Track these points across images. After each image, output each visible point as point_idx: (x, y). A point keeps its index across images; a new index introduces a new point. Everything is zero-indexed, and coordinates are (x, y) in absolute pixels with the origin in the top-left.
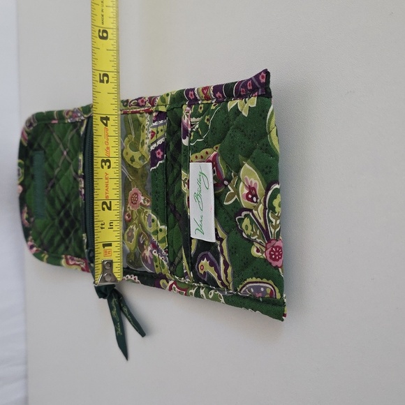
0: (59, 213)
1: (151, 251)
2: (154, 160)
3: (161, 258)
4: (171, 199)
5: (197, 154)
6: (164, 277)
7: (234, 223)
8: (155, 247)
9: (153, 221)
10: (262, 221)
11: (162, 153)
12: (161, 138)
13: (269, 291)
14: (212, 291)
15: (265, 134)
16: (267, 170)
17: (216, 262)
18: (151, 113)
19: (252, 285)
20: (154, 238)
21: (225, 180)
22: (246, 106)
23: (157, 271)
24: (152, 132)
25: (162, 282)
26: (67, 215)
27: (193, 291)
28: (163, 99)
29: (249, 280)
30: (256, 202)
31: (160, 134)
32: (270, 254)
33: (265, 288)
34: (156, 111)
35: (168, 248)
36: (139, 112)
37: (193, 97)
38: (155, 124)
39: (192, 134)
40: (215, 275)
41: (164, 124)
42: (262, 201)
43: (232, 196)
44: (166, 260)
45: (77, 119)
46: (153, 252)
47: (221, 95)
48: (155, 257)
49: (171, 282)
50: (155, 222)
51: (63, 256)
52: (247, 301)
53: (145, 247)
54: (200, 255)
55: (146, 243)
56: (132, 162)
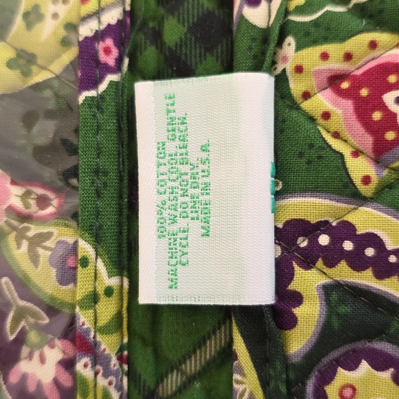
1: (68, 364)
2: (88, 66)
3: (102, 382)
5: (329, 48)
8: (80, 343)
9: (85, 262)
11: (115, 52)
12: (113, 5)
20: (84, 319)
44: (119, 388)
46: (79, 367)
48: (84, 382)
50: (90, 267)
53: (25, 351)
54: (334, 354)
55: (33, 337)
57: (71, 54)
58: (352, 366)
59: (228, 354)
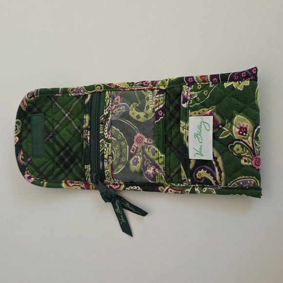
0: (59, 154)
1: (154, 170)
2: (157, 116)
3: (160, 174)
4: (169, 139)
5: (196, 112)
6: (162, 185)
7: (226, 148)
8: (157, 167)
9: (156, 152)
10: (251, 145)
11: (162, 113)
12: (161, 104)
13: (253, 182)
14: (206, 188)
15: (254, 98)
16: (255, 118)
17: (212, 171)
18: (152, 90)
19: (241, 180)
20: (157, 162)
21: (220, 125)
22: (240, 86)
23: (157, 181)
24: (156, 100)
25: (160, 188)
26: (67, 154)
27: (189, 190)
28: (163, 83)
29: (238, 178)
30: (245, 136)
31: (161, 102)
32: (255, 162)
33: (250, 181)
34: (157, 89)
35: (165, 167)
36: (144, 90)
37: (192, 81)
38: (158, 96)
39: (191, 101)
40: (211, 178)
41: (163, 96)
42: (251, 134)
43: (227, 133)
44: (164, 175)
45: (80, 94)
46: (156, 170)
47: (217, 80)
48: (157, 173)
49: (167, 188)
51: (63, 181)
52: (234, 191)
53: (148, 168)
54: (198, 168)
55: (149, 165)
56: (138, 119)
57: (154, 114)
58: (200, 171)
59: (180, 169)
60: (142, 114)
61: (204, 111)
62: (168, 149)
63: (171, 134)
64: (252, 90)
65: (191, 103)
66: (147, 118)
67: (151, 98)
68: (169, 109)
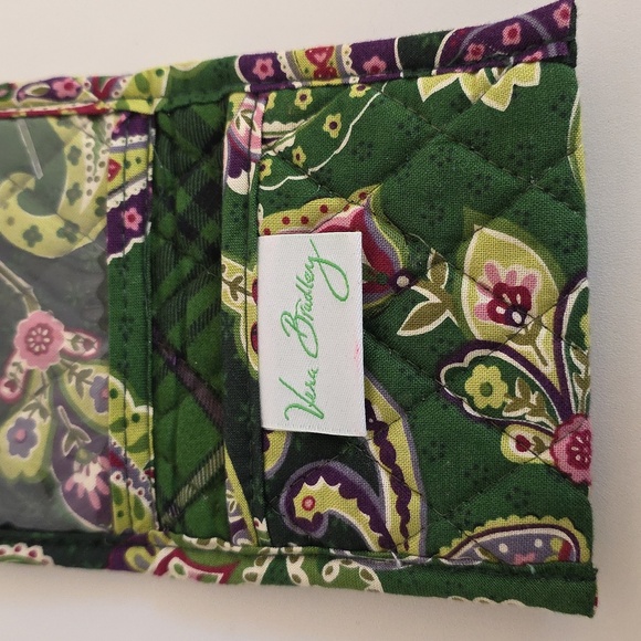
1: (104, 476)
2: (116, 233)
3: (133, 492)
4: (174, 335)
5: (289, 213)
6: (143, 541)
7: (430, 383)
8: (117, 462)
9: (114, 394)
10: (549, 370)
11: (139, 219)
12: (136, 178)
13: (557, 546)
14: (336, 565)
15: (561, 149)
16: (568, 243)
17: (366, 486)
18: (95, 115)
19: (501, 534)
20: (115, 440)
21: (403, 273)
22: (492, 90)
23: (119, 526)
24: (112, 162)
25: (131, 555)
27: (260, 570)
28: (143, 84)
29: (490, 524)
30: (522, 325)
31: (135, 169)
32: (569, 451)
33: (546, 539)
34: (118, 112)
35: (154, 463)
36: (57, 115)
37: (271, 72)
38: (119, 142)
39: (268, 163)
40: (360, 522)
41: (145, 145)
42: (548, 319)
43: (435, 311)
44: (148, 497)
46: (112, 478)
47: (382, 65)
48: (117, 490)
49: (162, 554)
50: (120, 398)
52: (469, 581)
53: (76, 465)
54: (300, 472)
55: (82, 454)
56: (31, 244)
57: (101, 225)
58: (312, 482)
59: (222, 472)
60: (48, 224)
61: (324, 209)
62: (169, 383)
63: (183, 313)
64: (554, 108)
65: (267, 172)
66: (72, 239)
67: (86, 151)
68: (172, 204)
